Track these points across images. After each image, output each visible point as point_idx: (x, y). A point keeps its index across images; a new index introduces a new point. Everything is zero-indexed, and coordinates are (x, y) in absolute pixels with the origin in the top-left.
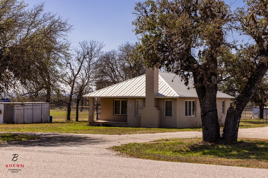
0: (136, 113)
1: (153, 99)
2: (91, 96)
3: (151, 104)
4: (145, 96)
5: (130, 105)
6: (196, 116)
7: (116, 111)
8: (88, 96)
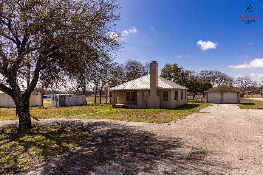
0: (143, 99)
1: (156, 90)
2: (113, 89)
3: (154, 93)
4: (150, 88)
5: (139, 94)
6: (177, 100)
7: (128, 98)
8: (111, 89)
